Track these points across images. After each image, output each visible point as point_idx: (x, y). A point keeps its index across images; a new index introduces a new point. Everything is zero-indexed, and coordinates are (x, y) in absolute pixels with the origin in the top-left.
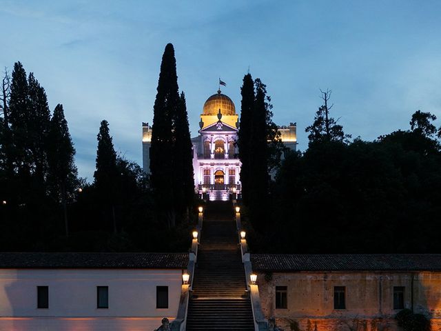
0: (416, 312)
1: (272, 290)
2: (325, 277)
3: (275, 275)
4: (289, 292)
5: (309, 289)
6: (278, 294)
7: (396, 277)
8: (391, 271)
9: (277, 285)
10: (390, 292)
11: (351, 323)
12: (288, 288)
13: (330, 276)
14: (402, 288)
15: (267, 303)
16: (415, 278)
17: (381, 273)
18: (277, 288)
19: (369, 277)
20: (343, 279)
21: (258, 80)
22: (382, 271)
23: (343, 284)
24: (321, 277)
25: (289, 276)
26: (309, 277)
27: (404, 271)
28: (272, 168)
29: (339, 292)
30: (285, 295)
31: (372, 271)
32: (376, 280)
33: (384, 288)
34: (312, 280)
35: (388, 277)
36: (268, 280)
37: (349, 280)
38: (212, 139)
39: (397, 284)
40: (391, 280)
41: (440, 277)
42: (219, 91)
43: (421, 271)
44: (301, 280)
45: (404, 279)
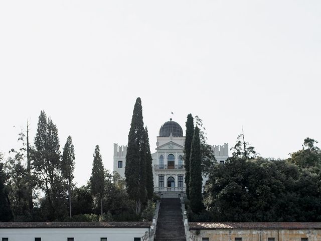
1: (200, 240)
2: (230, 232)
3: (202, 232)
5: (221, 239)
7: (269, 232)
8: (267, 229)
10: (266, 240)
12: (209, 239)
13: (233, 232)
14: (274, 238)
16: (280, 233)
17: (261, 230)
18: (203, 238)
19: (254, 232)
20: (240, 233)
21: (197, 117)
22: (261, 229)
23: (240, 236)
24: (227, 232)
25: (209, 232)
26: (221, 232)
27: (274, 229)
28: (207, 174)
31: (256, 229)
32: (258, 234)
33: (263, 239)
34: (222, 234)
35: (265, 232)
36: (198, 234)
37: (243, 234)
38: (166, 156)
39: (270, 237)
40: (267, 234)
41: (294, 232)
42: (171, 119)
43: (283, 229)
44: (216, 234)
45: (274, 234)
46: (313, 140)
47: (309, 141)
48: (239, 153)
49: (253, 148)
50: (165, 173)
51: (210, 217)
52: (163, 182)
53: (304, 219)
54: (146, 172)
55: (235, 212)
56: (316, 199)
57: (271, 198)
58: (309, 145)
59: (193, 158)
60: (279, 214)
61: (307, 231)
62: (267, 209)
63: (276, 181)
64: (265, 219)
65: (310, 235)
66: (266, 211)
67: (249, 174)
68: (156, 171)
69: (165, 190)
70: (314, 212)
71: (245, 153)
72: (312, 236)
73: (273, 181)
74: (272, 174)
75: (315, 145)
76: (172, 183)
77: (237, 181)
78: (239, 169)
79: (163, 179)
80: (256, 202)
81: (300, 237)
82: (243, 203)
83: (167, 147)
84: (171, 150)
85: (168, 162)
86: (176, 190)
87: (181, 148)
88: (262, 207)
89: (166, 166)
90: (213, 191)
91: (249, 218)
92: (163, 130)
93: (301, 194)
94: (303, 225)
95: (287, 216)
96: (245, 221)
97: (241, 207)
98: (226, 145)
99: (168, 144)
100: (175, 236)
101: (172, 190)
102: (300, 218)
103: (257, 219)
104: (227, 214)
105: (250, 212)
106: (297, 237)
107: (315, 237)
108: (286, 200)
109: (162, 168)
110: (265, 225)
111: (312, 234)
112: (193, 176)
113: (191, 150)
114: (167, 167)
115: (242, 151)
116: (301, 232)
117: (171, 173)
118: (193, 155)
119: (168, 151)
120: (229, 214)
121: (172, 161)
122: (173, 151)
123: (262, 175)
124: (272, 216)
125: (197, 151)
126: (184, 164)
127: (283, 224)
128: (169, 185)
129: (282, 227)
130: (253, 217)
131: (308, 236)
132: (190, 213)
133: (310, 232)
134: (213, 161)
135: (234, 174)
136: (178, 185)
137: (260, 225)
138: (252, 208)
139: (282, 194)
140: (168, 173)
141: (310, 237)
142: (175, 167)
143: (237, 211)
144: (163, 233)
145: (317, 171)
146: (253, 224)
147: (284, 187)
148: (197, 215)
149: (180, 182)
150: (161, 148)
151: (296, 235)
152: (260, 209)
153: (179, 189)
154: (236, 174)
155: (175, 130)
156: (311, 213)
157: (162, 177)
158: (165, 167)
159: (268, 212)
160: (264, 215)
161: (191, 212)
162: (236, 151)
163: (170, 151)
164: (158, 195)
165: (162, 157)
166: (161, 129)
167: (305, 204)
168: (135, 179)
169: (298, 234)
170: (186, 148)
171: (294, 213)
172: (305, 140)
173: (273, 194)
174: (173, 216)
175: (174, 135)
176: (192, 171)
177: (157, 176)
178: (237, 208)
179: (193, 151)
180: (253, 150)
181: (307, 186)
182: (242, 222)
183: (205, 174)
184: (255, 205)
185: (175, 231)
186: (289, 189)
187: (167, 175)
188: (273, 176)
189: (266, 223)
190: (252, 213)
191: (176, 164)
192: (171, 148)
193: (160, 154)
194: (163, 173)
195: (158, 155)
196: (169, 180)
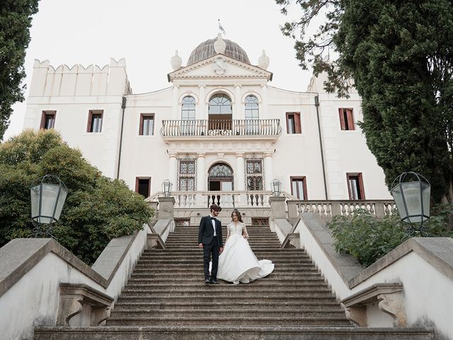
38: (202, 95)
50: (200, 149)
52: (194, 178)
68: (168, 143)
69: (201, 202)
76: (225, 186)
79: (194, 170)
83: (205, 71)
84: (222, 77)
85: (211, 116)
87: (251, 74)
89: (202, 125)
109: (187, 136)
114: (205, 130)
117: (220, 148)
119: (210, 82)
121: (225, 111)
122: (225, 82)
128: (214, 185)
140: (211, 148)
142: (236, 130)
149: (253, 178)
150: (188, 74)
157: (188, 162)
158: (199, 129)
163: (218, 82)
165: (189, 103)
177: (173, 165)
187: (205, 155)
191: (234, 118)
192: (220, 73)
193: (184, 91)
194: (191, 148)
195: (177, 94)
196: (215, 172)
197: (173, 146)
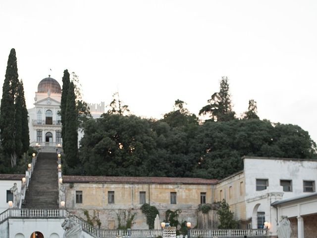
0: (151, 205)
1: (73, 193)
2: (103, 186)
3: (75, 185)
4: (84, 194)
5: (94, 193)
6: (77, 195)
7: (140, 186)
8: (138, 183)
9: (77, 190)
10: (138, 194)
11: (117, 211)
12: (83, 192)
13: (106, 185)
14: (145, 192)
15: (71, 200)
16: (150, 187)
17: (133, 184)
18: (77, 191)
19: (127, 186)
20: (113, 187)
21: (74, 73)
22: (133, 183)
23: (113, 190)
24: (101, 186)
25: (83, 185)
26: (94, 185)
27: (145, 183)
28: (83, 130)
29: (111, 194)
30: (81, 196)
31: (128, 183)
32: (130, 188)
33: (135, 193)
34: (96, 188)
35: (136, 186)
36: (71, 187)
37: (116, 188)
38: (44, 111)
39: (141, 191)
40: (138, 188)
41: (164, 186)
42: (50, 76)
43: (153, 183)
44: (90, 187)
45: (145, 188)
46: (183, 102)
47: (179, 102)
48: (114, 111)
49: (127, 106)
50: (43, 128)
51: (85, 171)
52: (41, 137)
53: (173, 175)
54: (21, 125)
55: (109, 167)
56: (185, 156)
57: (143, 154)
58: (179, 106)
59: (69, 113)
60: (150, 169)
61: (176, 186)
62: (139, 164)
63: (148, 138)
64: (137, 174)
65: (178, 189)
66: (138, 166)
67: (123, 130)
68: (34, 126)
69: (44, 145)
70: (183, 168)
71: (120, 111)
72: (181, 190)
73: (145, 137)
74: (144, 131)
75: (184, 106)
76: (50, 139)
77: (111, 136)
78: (113, 125)
79: (42, 134)
80: (128, 157)
81: (169, 191)
82: (117, 158)
83: (45, 103)
84: (50, 105)
85: (46, 117)
86: (54, 145)
87: (57, 104)
88: (134, 162)
89: (44, 121)
90: (88, 146)
91: (122, 172)
92: (41, 86)
93: (172, 151)
94: (172, 180)
95: (157, 171)
96: (118, 176)
97: (115, 162)
98: (103, 103)
99: (46, 99)
100: (48, 188)
101: (50, 145)
102: (170, 174)
103: (129, 174)
104: (101, 169)
105: (123, 167)
106: (167, 191)
107: (183, 191)
108: (157, 156)
109: (39, 124)
110: (137, 179)
111: (181, 188)
112: (69, 131)
113: (67, 105)
114: (45, 123)
115: (117, 109)
116: (171, 187)
117: (49, 128)
118: (68, 110)
119: (46, 107)
120: (103, 168)
121: (50, 116)
122: (50, 107)
123: (135, 131)
124: (144, 171)
125: (72, 106)
126: (60, 119)
127: (154, 179)
128: (47, 140)
129: (153, 181)
130: (126, 172)
131: (176, 190)
132: (65, 167)
133: (178, 187)
134: (89, 117)
135: (109, 129)
136: (56, 140)
137: (132, 179)
138: (124, 163)
139: (154, 150)
140: (46, 128)
141: (178, 191)
142: (53, 123)
143: (110, 166)
144: (36, 185)
145: (186, 130)
146: (125, 178)
147: (155, 144)
148: (72, 169)
149: (57, 137)
150: (39, 104)
151: (166, 189)
152: (132, 164)
153: (57, 144)
154: (111, 130)
155: (53, 87)
156: (179, 168)
157: (40, 132)
158: (43, 123)
159: (140, 168)
160: (136, 169)
161: (67, 166)
162: (112, 109)
163: (49, 107)
164: (35, 149)
165: (39, 112)
166: (39, 85)
167: (175, 160)
168: (9, 132)
169: (168, 189)
170: (62, 103)
171: (164, 169)
172: (176, 101)
173: (145, 150)
174: (48, 169)
175: (53, 91)
176: (68, 125)
177: (36, 132)
178: (111, 163)
179: (69, 106)
180: (128, 108)
181: (176, 144)
182: (115, 176)
183: (81, 130)
184: (128, 160)
185: (48, 183)
186: (159, 145)
187: (45, 130)
188: (146, 133)
189: (138, 178)
190: (125, 168)
191: (53, 119)
192: (49, 104)
193: (38, 109)
194: (41, 128)
195: (36, 110)
196: (47, 135)
197: (35, 127)
